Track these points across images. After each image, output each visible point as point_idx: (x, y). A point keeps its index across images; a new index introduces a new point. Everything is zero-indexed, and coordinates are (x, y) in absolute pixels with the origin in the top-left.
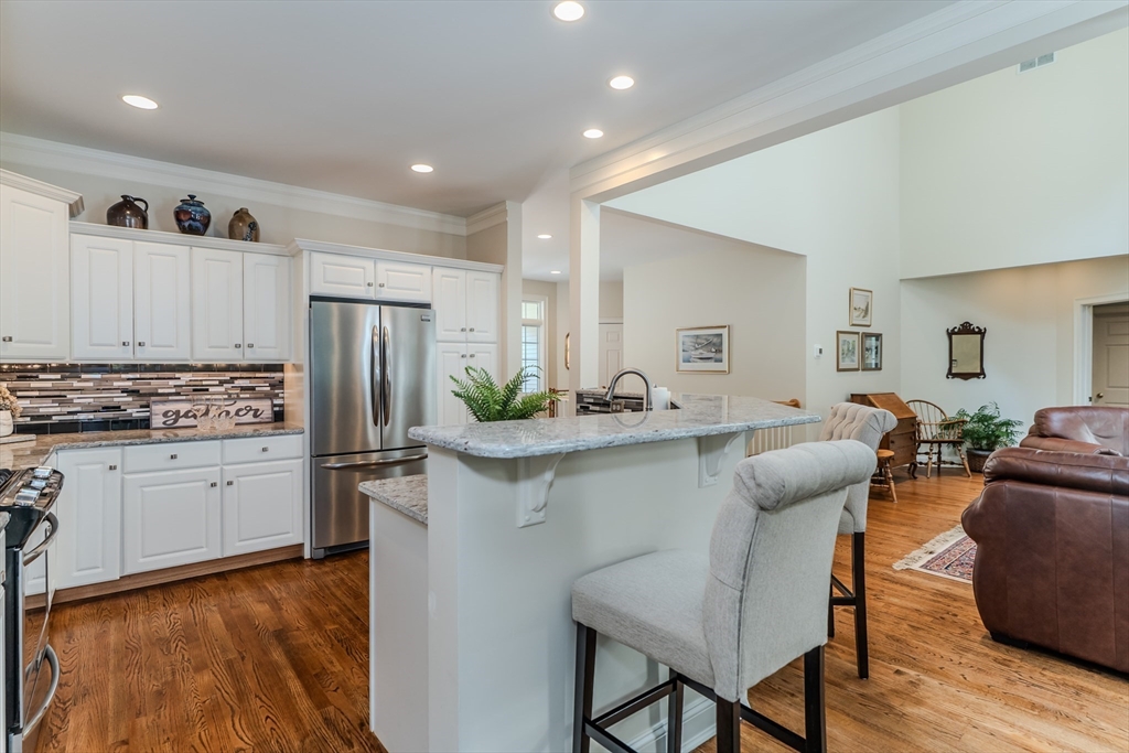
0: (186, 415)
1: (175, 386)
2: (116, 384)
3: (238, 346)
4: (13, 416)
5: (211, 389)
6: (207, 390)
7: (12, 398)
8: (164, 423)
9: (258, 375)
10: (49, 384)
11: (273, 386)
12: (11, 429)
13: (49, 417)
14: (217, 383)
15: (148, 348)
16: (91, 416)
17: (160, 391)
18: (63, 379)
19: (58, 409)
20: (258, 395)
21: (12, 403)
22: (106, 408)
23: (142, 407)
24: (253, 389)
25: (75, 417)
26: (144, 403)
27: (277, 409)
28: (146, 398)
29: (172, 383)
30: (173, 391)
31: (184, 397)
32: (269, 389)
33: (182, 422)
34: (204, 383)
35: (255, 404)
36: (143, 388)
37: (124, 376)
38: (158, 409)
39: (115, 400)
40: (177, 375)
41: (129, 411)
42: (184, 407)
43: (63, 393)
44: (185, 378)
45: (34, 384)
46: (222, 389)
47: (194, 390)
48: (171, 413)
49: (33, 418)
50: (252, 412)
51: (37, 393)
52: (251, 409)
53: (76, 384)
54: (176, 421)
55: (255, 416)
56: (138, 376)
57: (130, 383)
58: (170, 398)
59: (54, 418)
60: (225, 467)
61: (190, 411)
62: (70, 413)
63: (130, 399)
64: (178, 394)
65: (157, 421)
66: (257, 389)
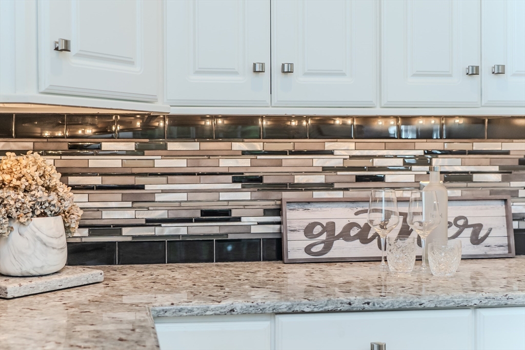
0: (345, 235)
1: (325, 169)
2: (226, 163)
3: (472, 72)
4: (67, 229)
5: (390, 177)
6: (381, 179)
7: (63, 189)
8: (308, 250)
9: (478, 146)
10: (115, 163)
11: (507, 172)
12: (63, 256)
13: (116, 228)
14: (400, 162)
15: (297, 77)
16: (182, 230)
17: (299, 179)
18: (140, 151)
19: (129, 215)
20: (478, 193)
21: (61, 199)
22: (209, 215)
23: (267, 212)
24: (466, 177)
25: (158, 231)
26: (271, 205)
27: (515, 225)
28: (275, 195)
29: (319, 161)
30: (320, 179)
31: (339, 195)
32: (498, 177)
33: (340, 249)
34: (377, 162)
35: (474, 213)
36: (270, 172)
37: (238, 146)
38: (296, 218)
39: (224, 196)
40: (329, 145)
41: (245, 221)
42: (341, 216)
43: (139, 181)
44: (344, 149)
45: (95, 162)
46: (408, 177)
47: (359, 179)
48: (318, 229)
49: (95, 229)
50: (468, 232)
51: (96, 181)
52: (466, 225)
53: (161, 163)
54: (328, 246)
55: (476, 240)
56: (258, 146)
57: (245, 162)
58: (317, 195)
59: (125, 231)
61: (352, 225)
62: (150, 222)
63: (246, 195)
64: (328, 186)
65: (296, 246)
66: (476, 177)
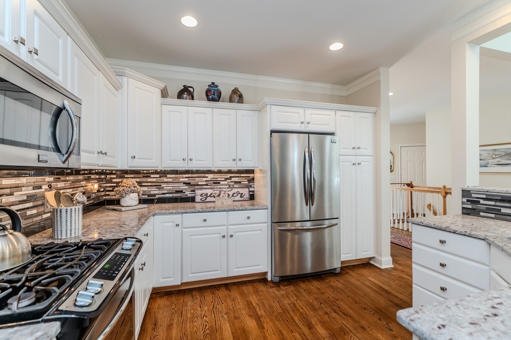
0: (210, 196)
1: (206, 181)
2: (181, 180)
3: (234, 160)
4: (139, 196)
5: (221, 183)
6: (219, 183)
7: (138, 187)
8: (201, 200)
9: (242, 175)
10: (154, 180)
11: (249, 181)
12: (137, 202)
13: (154, 195)
14: (224, 179)
15: (194, 161)
16: (171, 195)
17: (199, 183)
18: (160, 177)
19: (158, 192)
20: (242, 186)
21: (138, 189)
22: (177, 192)
23: (192, 191)
24: (240, 182)
25: (165, 196)
26: (192, 189)
27: (251, 193)
28: (193, 187)
29: (204, 179)
30: (205, 183)
31: (209, 187)
32: (247, 182)
33: (209, 199)
34: (218, 179)
35: (241, 191)
36: (192, 182)
37: (184, 176)
38: (199, 192)
39: (181, 187)
40: (207, 175)
41: (186, 193)
42: (209, 192)
43: (160, 184)
44: (210, 176)
45: (149, 180)
46: (226, 183)
47: (214, 183)
48: (204, 195)
49: (149, 196)
50: (240, 195)
51: (150, 184)
52: (239, 193)
53: (165, 180)
54: (206, 199)
55: (241, 197)
56: (190, 176)
57: (187, 179)
58: (204, 187)
59: (157, 196)
60: (229, 227)
61: (212, 194)
62: (163, 194)
63: (187, 187)
64: (207, 185)
65: (198, 199)
66: (242, 182)
